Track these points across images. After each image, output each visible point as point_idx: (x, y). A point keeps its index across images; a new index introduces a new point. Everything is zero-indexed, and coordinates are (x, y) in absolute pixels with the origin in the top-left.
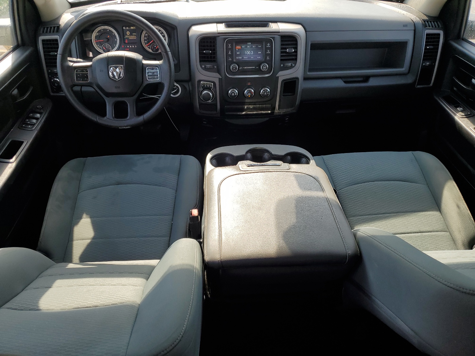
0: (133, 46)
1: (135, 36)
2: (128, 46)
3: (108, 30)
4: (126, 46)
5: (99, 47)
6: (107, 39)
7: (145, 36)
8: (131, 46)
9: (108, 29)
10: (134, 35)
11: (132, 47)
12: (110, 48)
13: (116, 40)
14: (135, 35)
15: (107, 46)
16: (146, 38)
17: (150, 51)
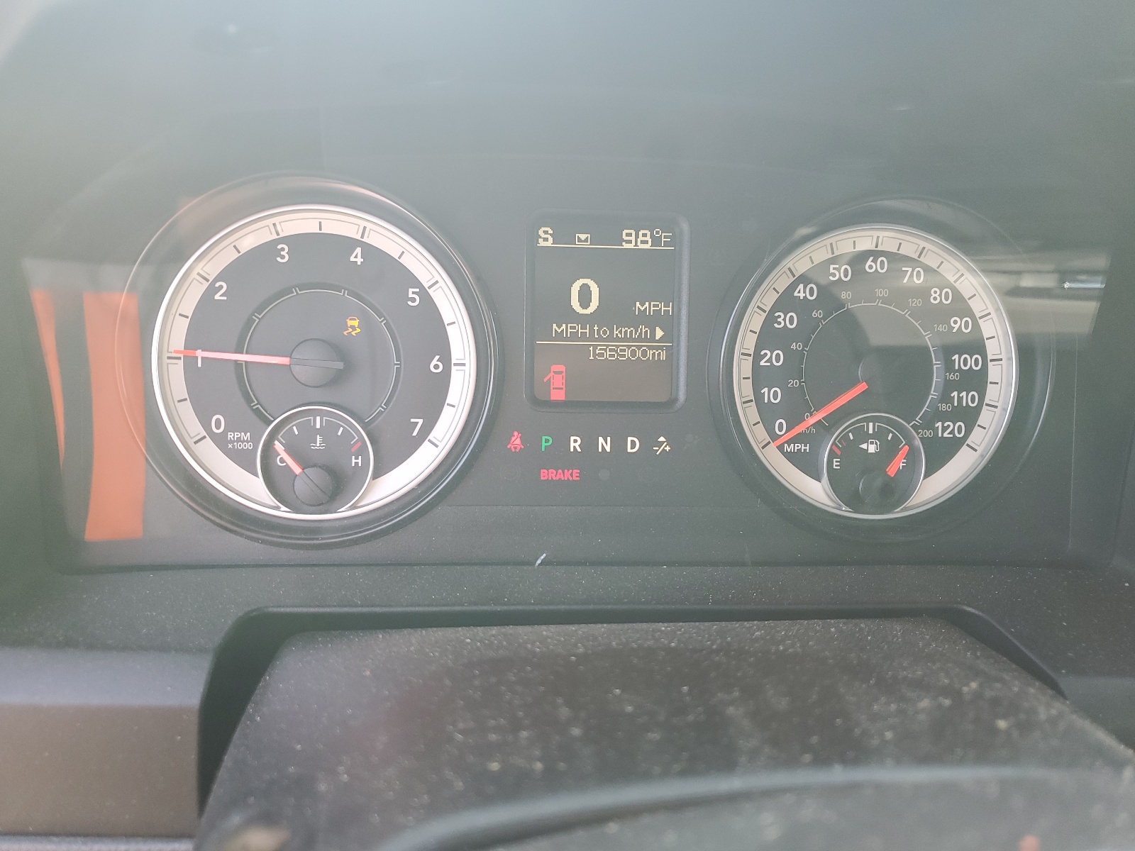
0: (633, 445)
1: (659, 333)
2: (575, 443)
3: (357, 257)
4: (546, 442)
5: (221, 441)
6: (339, 350)
7: (768, 336)
8: (604, 444)
9: (355, 243)
10: (644, 319)
11: (619, 444)
12: (362, 451)
13: (435, 365)
14: (653, 321)
15: (328, 431)
16: (774, 358)
17: (816, 491)
